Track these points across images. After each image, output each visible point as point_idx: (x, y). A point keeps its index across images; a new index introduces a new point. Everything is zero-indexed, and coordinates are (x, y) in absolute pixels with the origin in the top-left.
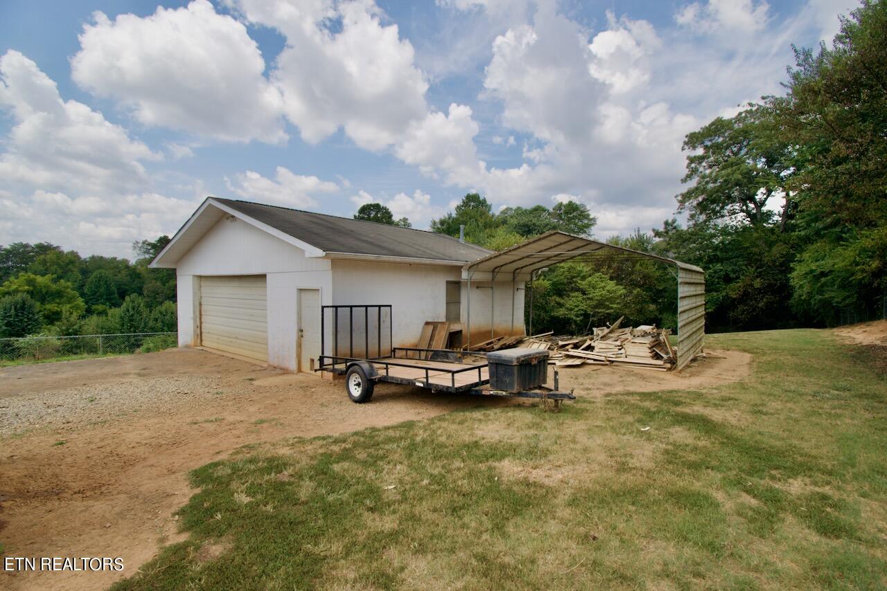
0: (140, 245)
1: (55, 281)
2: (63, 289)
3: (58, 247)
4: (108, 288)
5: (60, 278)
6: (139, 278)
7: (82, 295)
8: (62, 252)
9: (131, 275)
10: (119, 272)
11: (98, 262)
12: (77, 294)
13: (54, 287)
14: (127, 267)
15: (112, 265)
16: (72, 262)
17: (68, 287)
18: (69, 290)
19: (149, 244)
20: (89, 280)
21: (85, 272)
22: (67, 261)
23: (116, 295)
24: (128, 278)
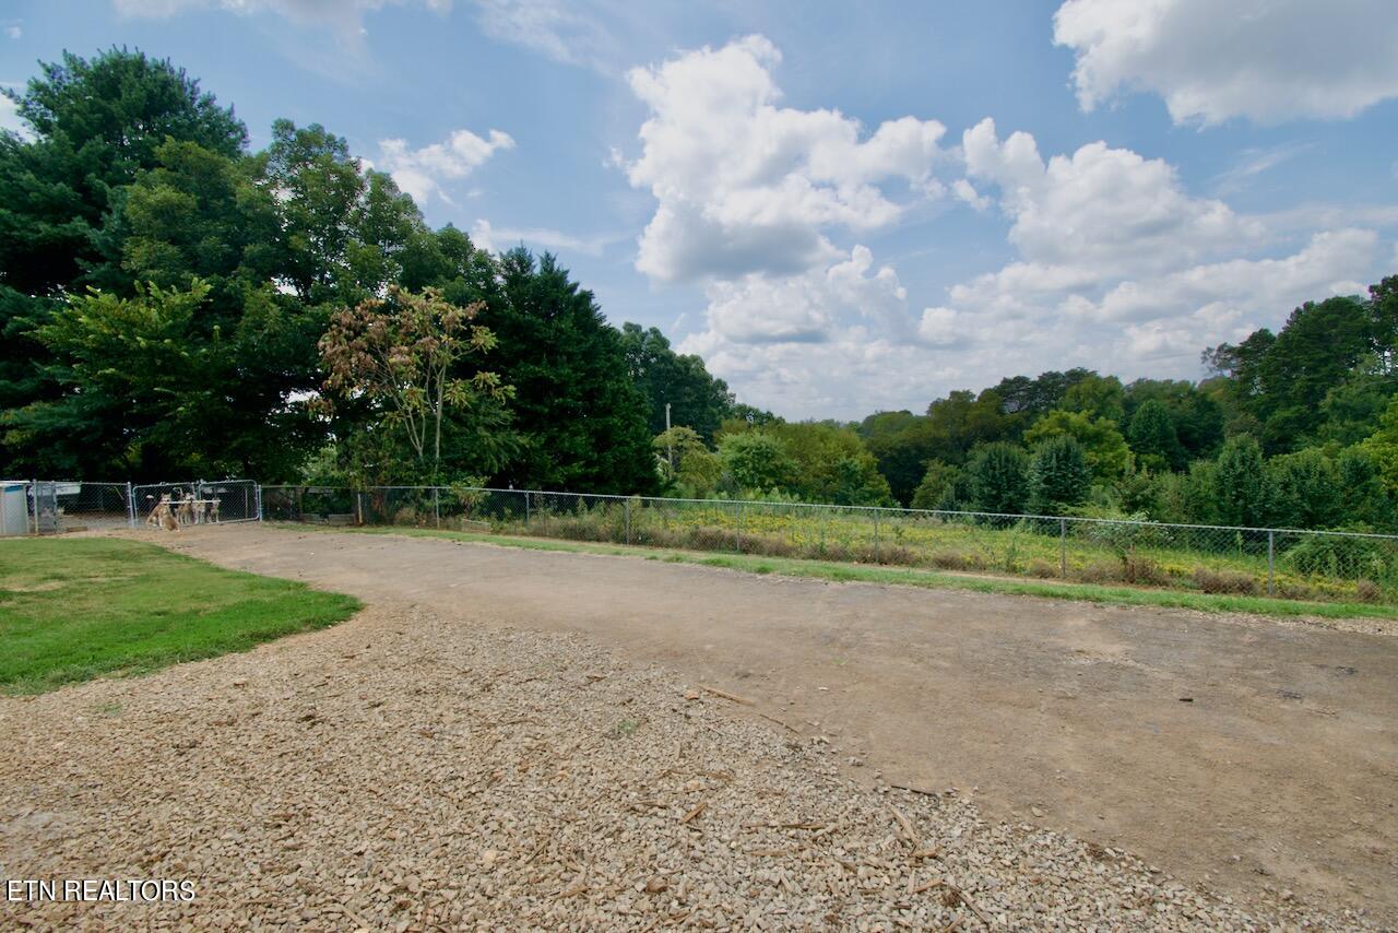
0: (1214, 353)
1: (1092, 420)
2: (1103, 430)
3: (1094, 372)
4: (1163, 429)
5: (1097, 415)
6: (1213, 410)
7: (1127, 439)
8: (1098, 378)
9: (1197, 405)
10: (1180, 402)
11: (1146, 389)
12: (1120, 436)
13: (1091, 428)
14: (1191, 393)
15: (1168, 392)
16: (1112, 392)
17: (1108, 428)
18: (1110, 432)
19: (1231, 350)
20: (1136, 416)
21: (1129, 405)
22: (1106, 391)
23: (1175, 439)
24: (1194, 411)
